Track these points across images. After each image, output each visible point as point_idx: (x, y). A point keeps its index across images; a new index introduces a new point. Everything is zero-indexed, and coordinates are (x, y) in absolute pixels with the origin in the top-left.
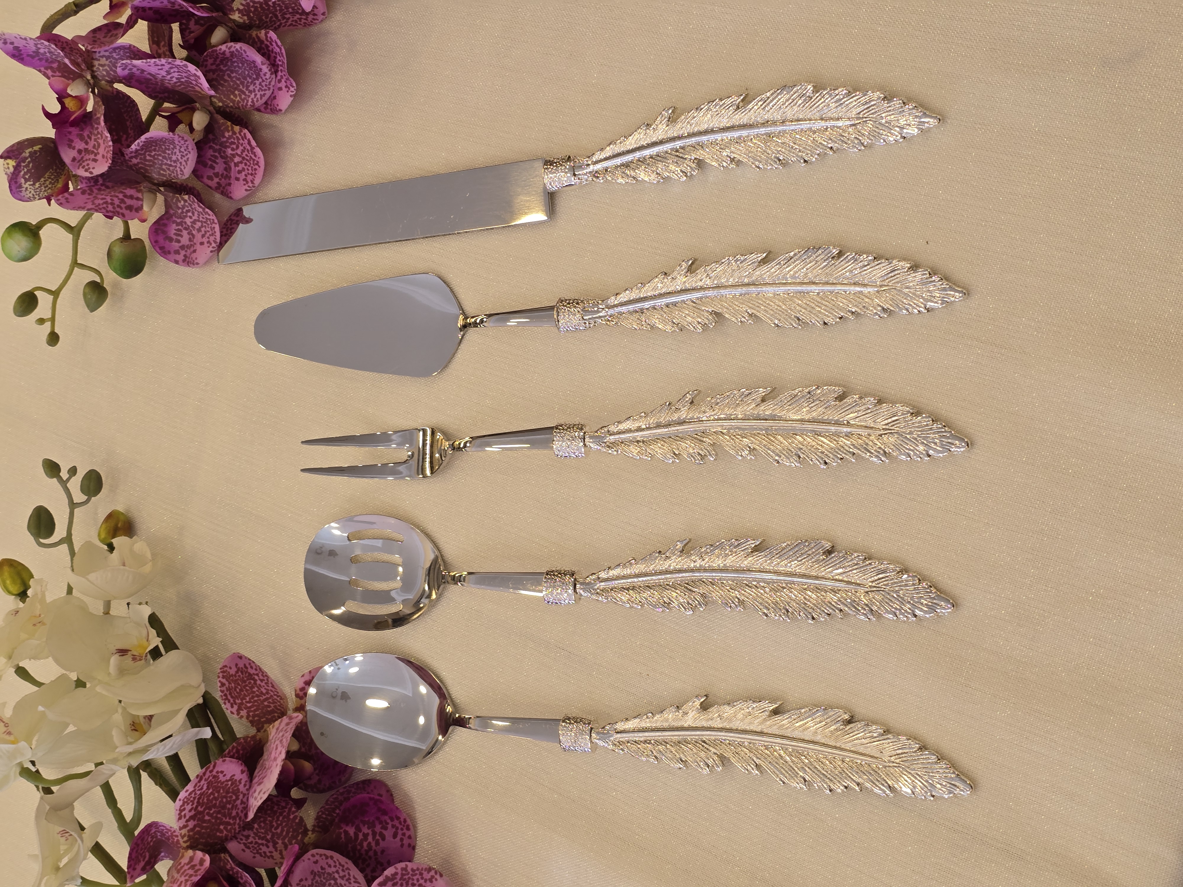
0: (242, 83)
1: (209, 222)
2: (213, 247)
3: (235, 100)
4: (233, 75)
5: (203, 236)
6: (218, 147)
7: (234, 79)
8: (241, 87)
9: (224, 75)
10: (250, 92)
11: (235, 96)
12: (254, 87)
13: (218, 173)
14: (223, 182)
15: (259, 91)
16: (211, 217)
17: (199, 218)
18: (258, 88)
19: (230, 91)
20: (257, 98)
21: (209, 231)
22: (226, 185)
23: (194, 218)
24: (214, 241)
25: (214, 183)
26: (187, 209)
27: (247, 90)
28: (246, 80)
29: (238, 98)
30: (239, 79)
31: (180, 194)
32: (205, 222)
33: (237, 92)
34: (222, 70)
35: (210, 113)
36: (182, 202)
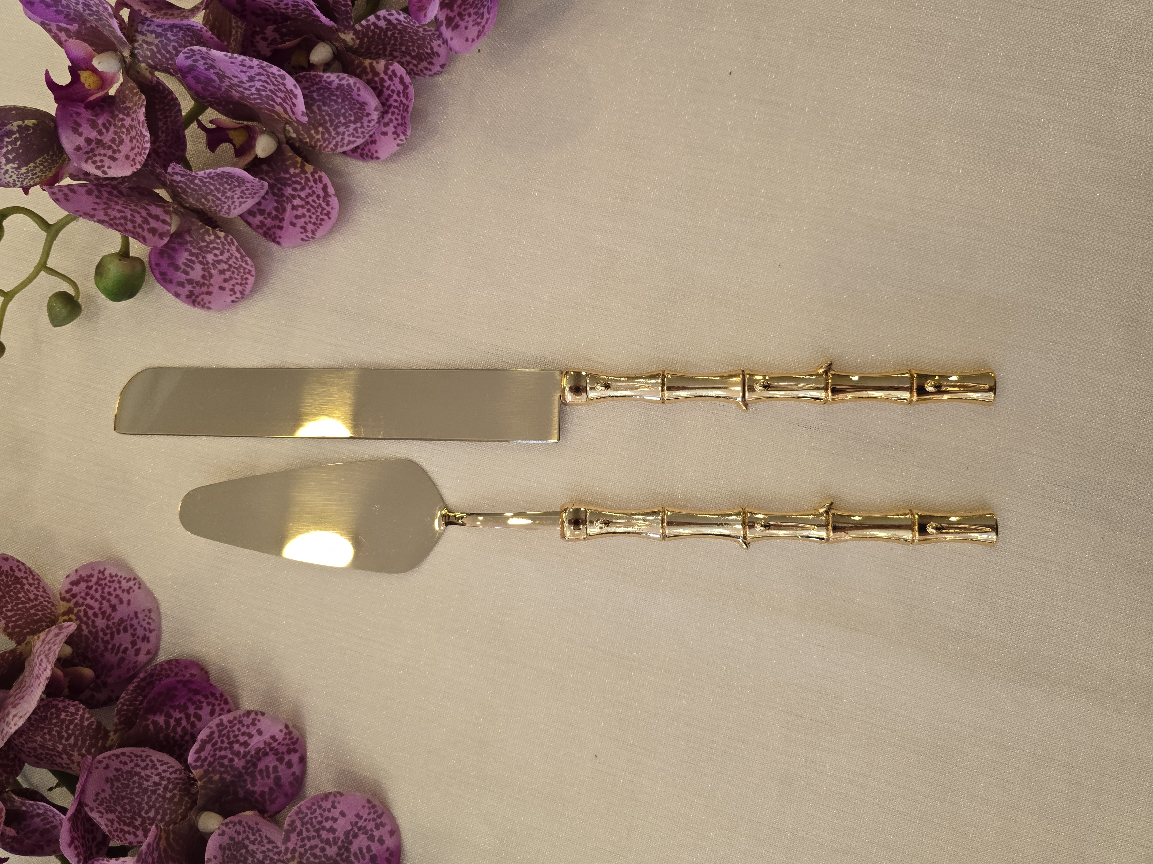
0: (332, 121)
1: (242, 271)
3: (315, 137)
5: (225, 281)
8: (329, 125)
10: (338, 133)
11: (317, 132)
12: (345, 130)
17: (228, 260)
20: (344, 143)
22: (273, 227)
23: (220, 257)
24: (240, 291)
26: (216, 245)
29: (320, 136)
31: (214, 228)
32: (235, 268)
35: (279, 143)
36: (212, 237)
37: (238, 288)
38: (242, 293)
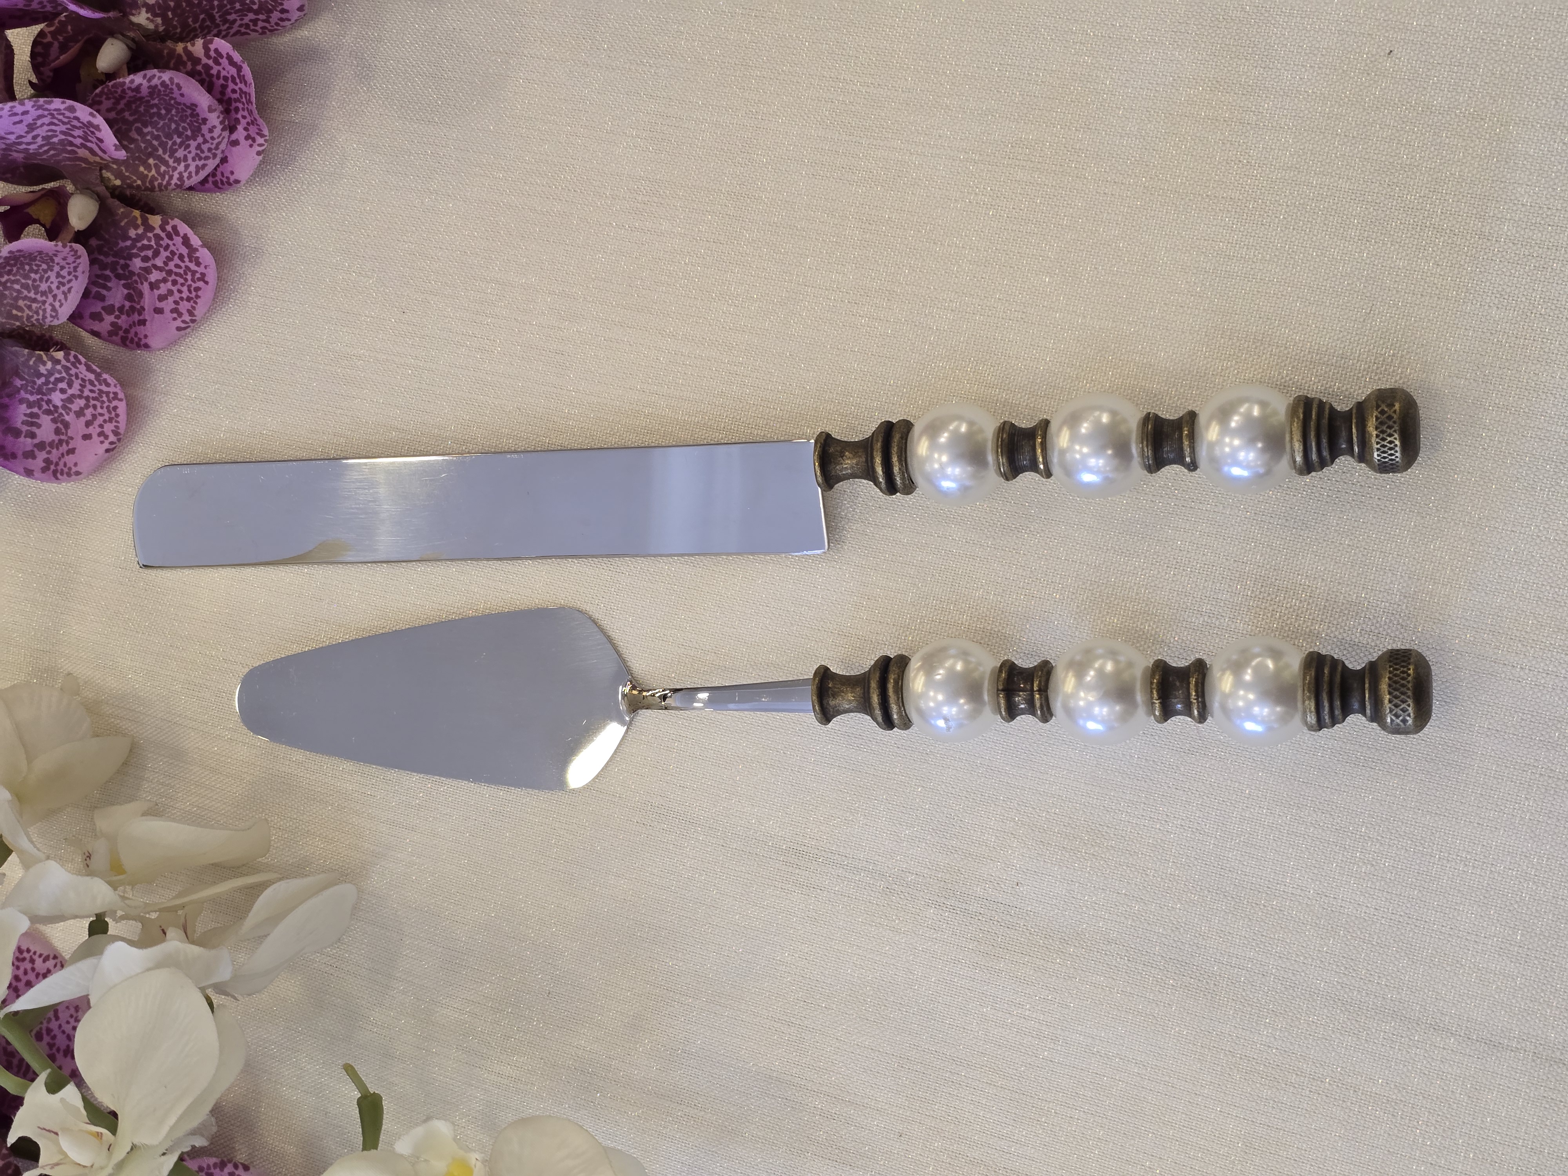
0: (163, 145)
1: (105, 398)
2: (111, 443)
3: (147, 175)
4: (145, 130)
5: (88, 424)
6: (110, 259)
7: (149, 138)
8: (160, 152)
9: (130, 130)
10: (178, 161)
11: (148, 167)
12: (186, 153)
13: (113, 306)
14: (123, 321)
15: (194, 159)
16: (112, 389)
17: (81, 391)
18: (193, 154)
19: (139, 159)
20: (190, 173)
21: (102, 415)
22: (130, 326)
23: (70, 392)
24: (113, 431)
25: (104, 326)
26: (57, 376)
27: (170, 157)
28: (171, 139)
29: (153, 172)
30: (157, 138)
31: (46, 349)
32: (94, 399)
33: (151, 161)
34: (125, 121)
35: (101, 200)
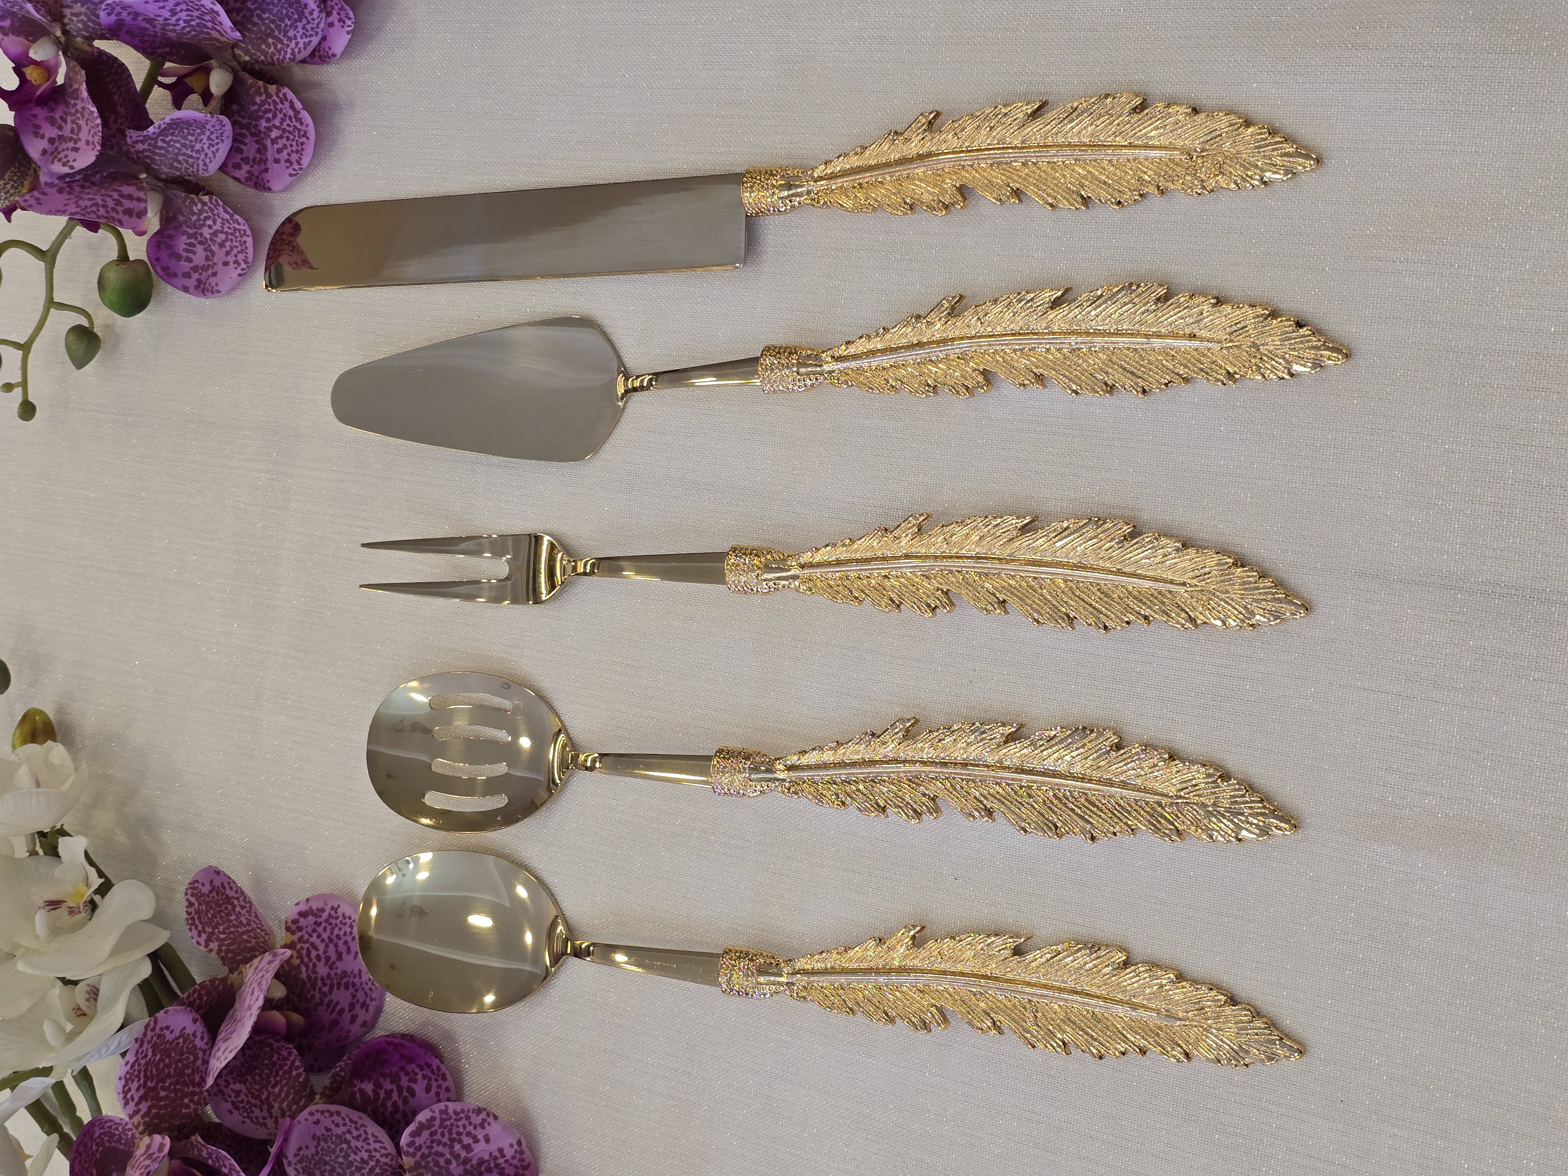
36: (199, 206)
37: (241, 257)
38: (246, 262)
